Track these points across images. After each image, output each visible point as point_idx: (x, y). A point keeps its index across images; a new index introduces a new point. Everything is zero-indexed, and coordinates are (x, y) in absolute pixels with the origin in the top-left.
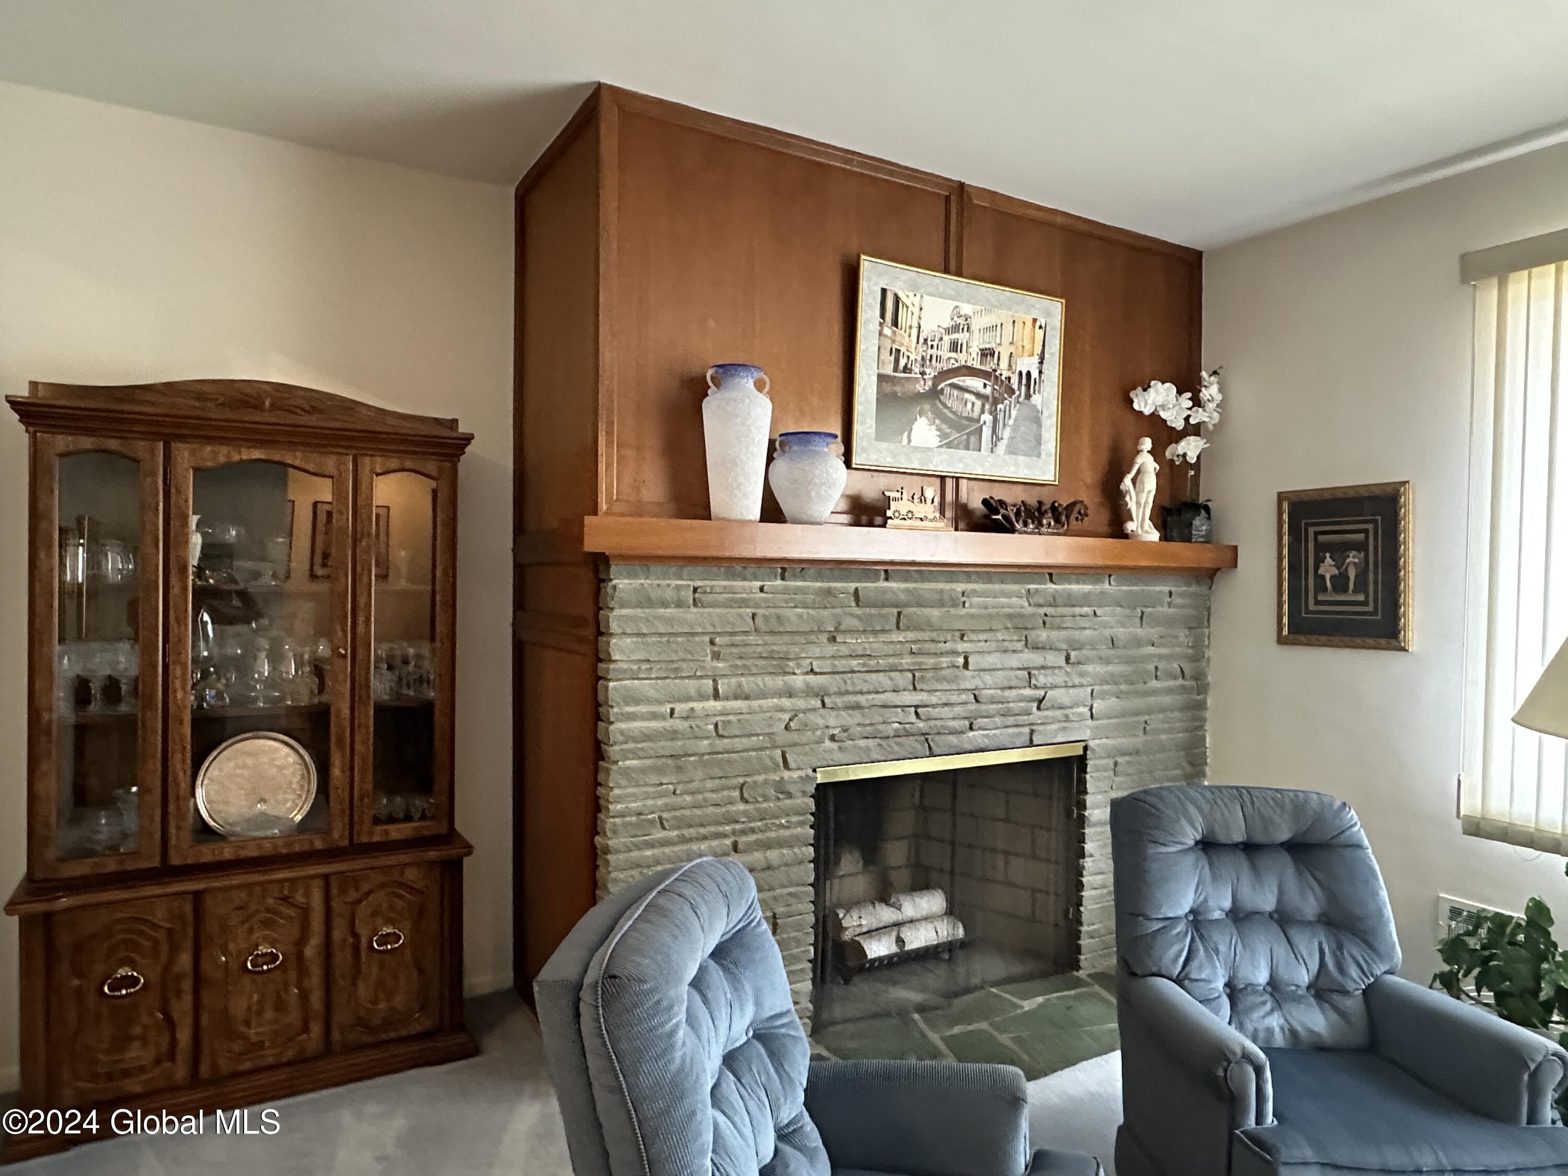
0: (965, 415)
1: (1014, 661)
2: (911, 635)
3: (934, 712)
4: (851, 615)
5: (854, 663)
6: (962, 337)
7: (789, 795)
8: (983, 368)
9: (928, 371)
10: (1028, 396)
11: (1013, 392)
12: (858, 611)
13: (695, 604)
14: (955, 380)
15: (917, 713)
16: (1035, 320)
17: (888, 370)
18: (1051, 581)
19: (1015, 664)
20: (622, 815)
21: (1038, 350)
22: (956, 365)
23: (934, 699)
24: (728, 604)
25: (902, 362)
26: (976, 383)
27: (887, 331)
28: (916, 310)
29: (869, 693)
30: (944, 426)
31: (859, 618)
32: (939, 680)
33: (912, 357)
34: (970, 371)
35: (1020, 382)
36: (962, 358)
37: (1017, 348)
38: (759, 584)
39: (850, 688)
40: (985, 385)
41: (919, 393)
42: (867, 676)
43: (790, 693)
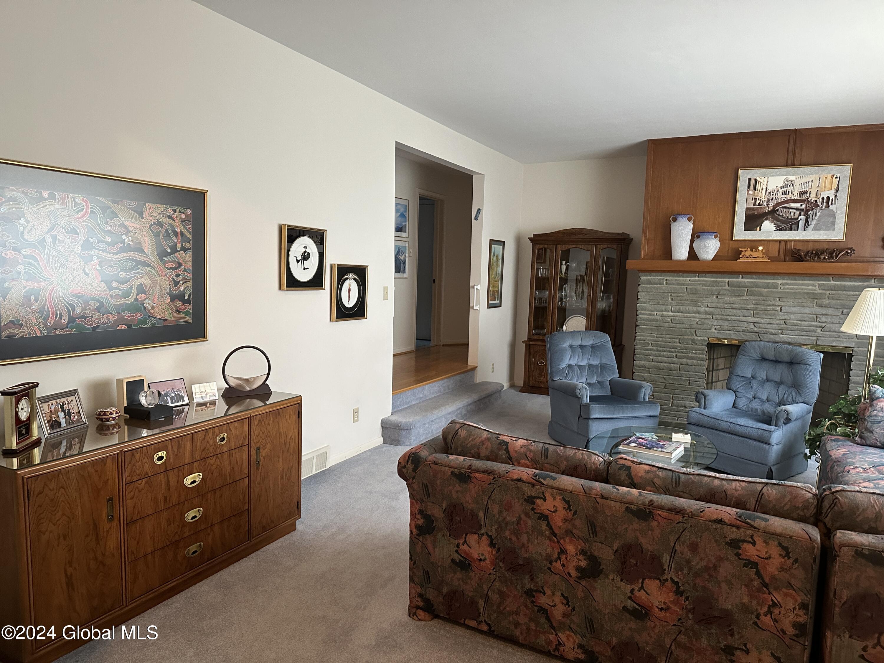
0: (790, 217)
1: (808, 311)
2: (752, 298)
3: (762, 325)
4: (725, 290)
5: (726, 305)
6: (789, 189)
7: (698, 344)
8: (800, 199)
9: (771, 204)
10: (828, 206)
11: (819, 206)
12: (729, 288)
13: (666, 284)
14: (785, 205)
15: (754, 325)
16: (833, 176)
17: (751, 206)
18: (833, 280)
19: (810, 312)
20: (640, 340)
21: (835, 187)
22: (786, 199)
23: (763, 321)
24: (678, 284)
25: (758, 202)
26: (798, 205)
27: (751, 192)
28: (765, 183)
29: (732, 316)
30: (778, 223)
31: (728, 290)
32: (766, 314)
33: (763, 200)
34: (794, 201)
35: (823, 202)
36: (789, 197)
37: (821, 189)
38: (689, 279)
39: (724, 314)
40: (801, 205)
41: (766, 212)
42: (731, 310)
43: (699, 313)
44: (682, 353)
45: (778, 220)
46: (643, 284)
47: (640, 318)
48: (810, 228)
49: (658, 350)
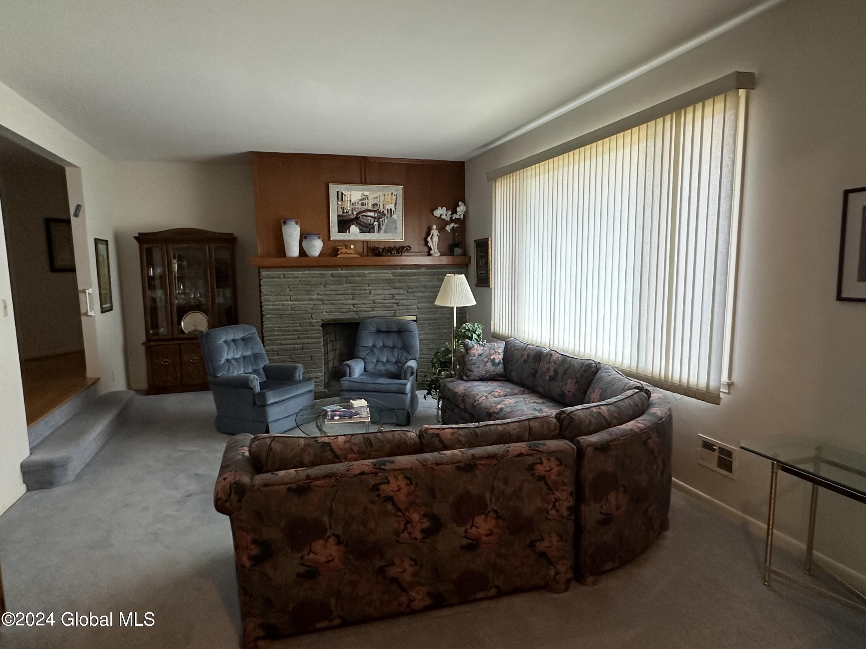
0: (368, 223)
1: (387, 292)
2: (351, 285)
3: (359, 306)
4: (330, 280)
5: (332, 293)
6: (365, 201)
7: (313, 326)
8: (373, 209)
9: (354, 212)
10: (391, 216)
11: (385, 215)
12: (333, 279)
13: (284, 277)
14: (364, 214)
15: (353, 306)
16: (392, 194)
17: (341, 213)
18: (400, 269)
19: (389, 293)
21: (394, 202)
22: (364, 209)
23: (360, 302)
25: (345, 211)
26: (372, 214)
27: (340, 203)
28: (349, 196)
29: (337, 300)
30: (361, 227)
31: (333, 281)
32: (361, 297)
33: (349, 209)
34: (370, 211)
35: (388, 212)
36: (366, 207)
37: (386, 202)
39: (331, 299)
40: (375, 214)
41: (351, 219)
42: (336, 296)
43: (312, 300)
44: (303, 334)
45: (361, 225)
46: (264, 278)
47: (265, 308)
48: (382, 231)
49: (284, 335)
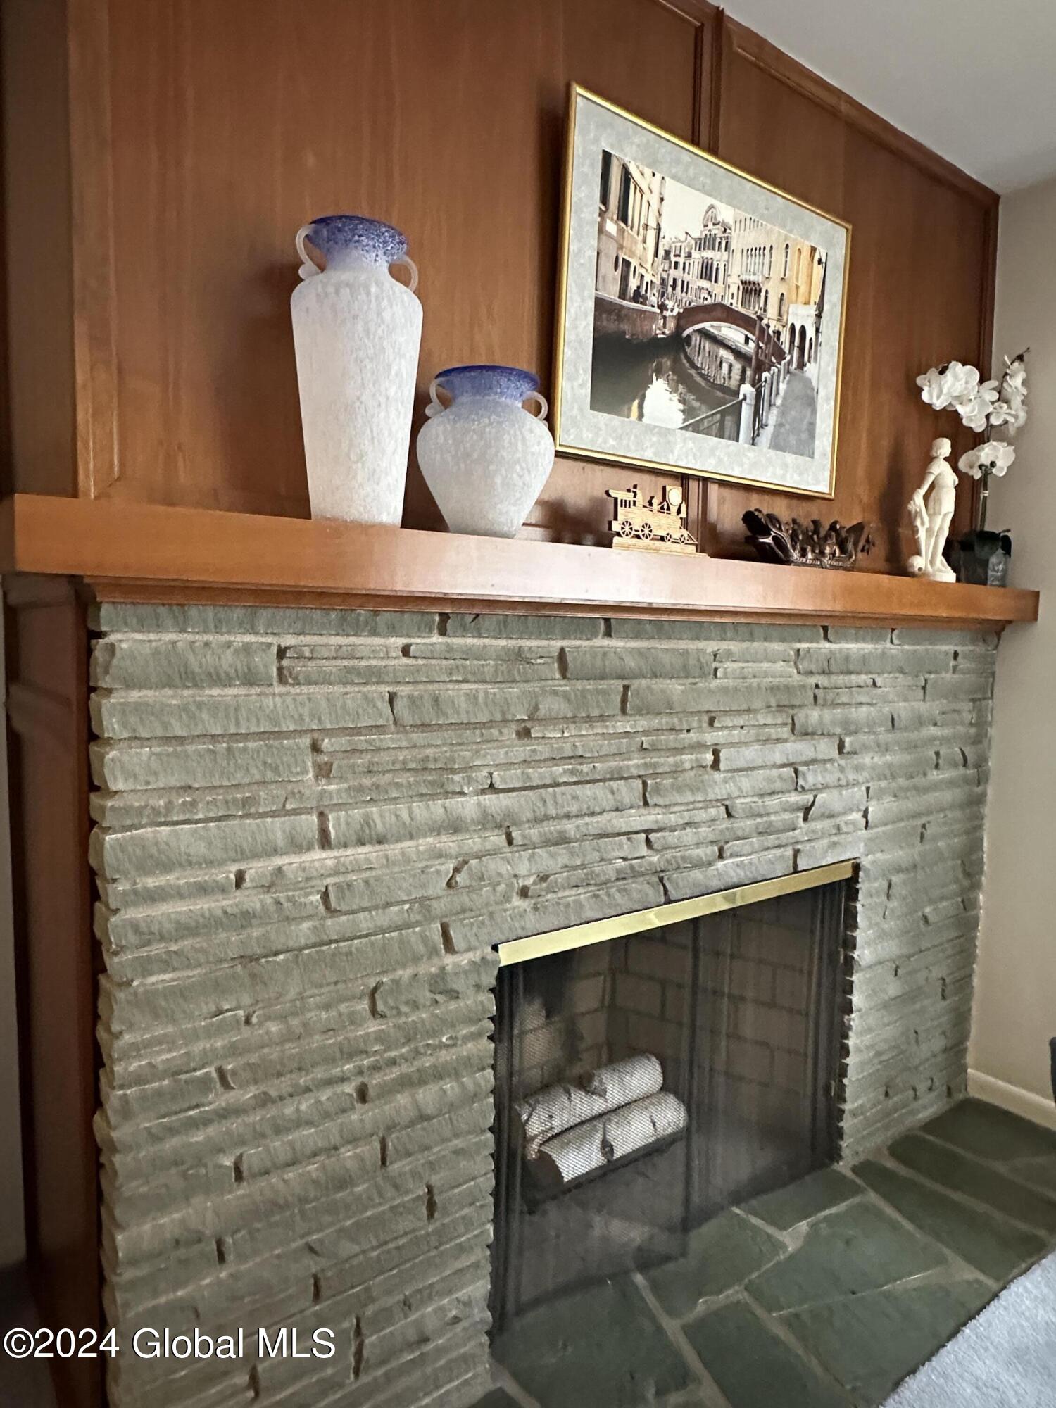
0: (719, 381)
2: (643, 723)
3: (671, 838)
4: (555, 693)
6: (718, 257)
7: (455, 995)
8: (743, 310)
9: (670, 304)
10: (801, 365)
11: (783, 355)
12: (565, 687)
13: (282, 679)
14: (707, 325)
15: (648, 841)
16: (813, 250)
17: (612, 294)
18: (826, 638)
20: (139, 1080)
21: (815, 297)
22: (709, 301)
23: (673, 819)
24: (346, 678)
25: (633, 283)
26: (734, 334)
27: (611, 227)
28: (654, 201)
29: (580, 815)
31: (566, 696)
32: (679, 789)
33: (648, 278)
34: (730, 315)
35: (792, 342)
36: (717, 291)
37: (789, 290)
38: (401, 641)
39: (552, 811)
40: (747, 340)
41: (655, 339)
42: (578, 790)
44: (393, 1062)
48: (767, 434)
